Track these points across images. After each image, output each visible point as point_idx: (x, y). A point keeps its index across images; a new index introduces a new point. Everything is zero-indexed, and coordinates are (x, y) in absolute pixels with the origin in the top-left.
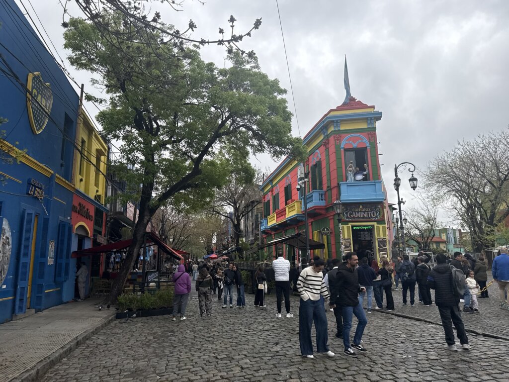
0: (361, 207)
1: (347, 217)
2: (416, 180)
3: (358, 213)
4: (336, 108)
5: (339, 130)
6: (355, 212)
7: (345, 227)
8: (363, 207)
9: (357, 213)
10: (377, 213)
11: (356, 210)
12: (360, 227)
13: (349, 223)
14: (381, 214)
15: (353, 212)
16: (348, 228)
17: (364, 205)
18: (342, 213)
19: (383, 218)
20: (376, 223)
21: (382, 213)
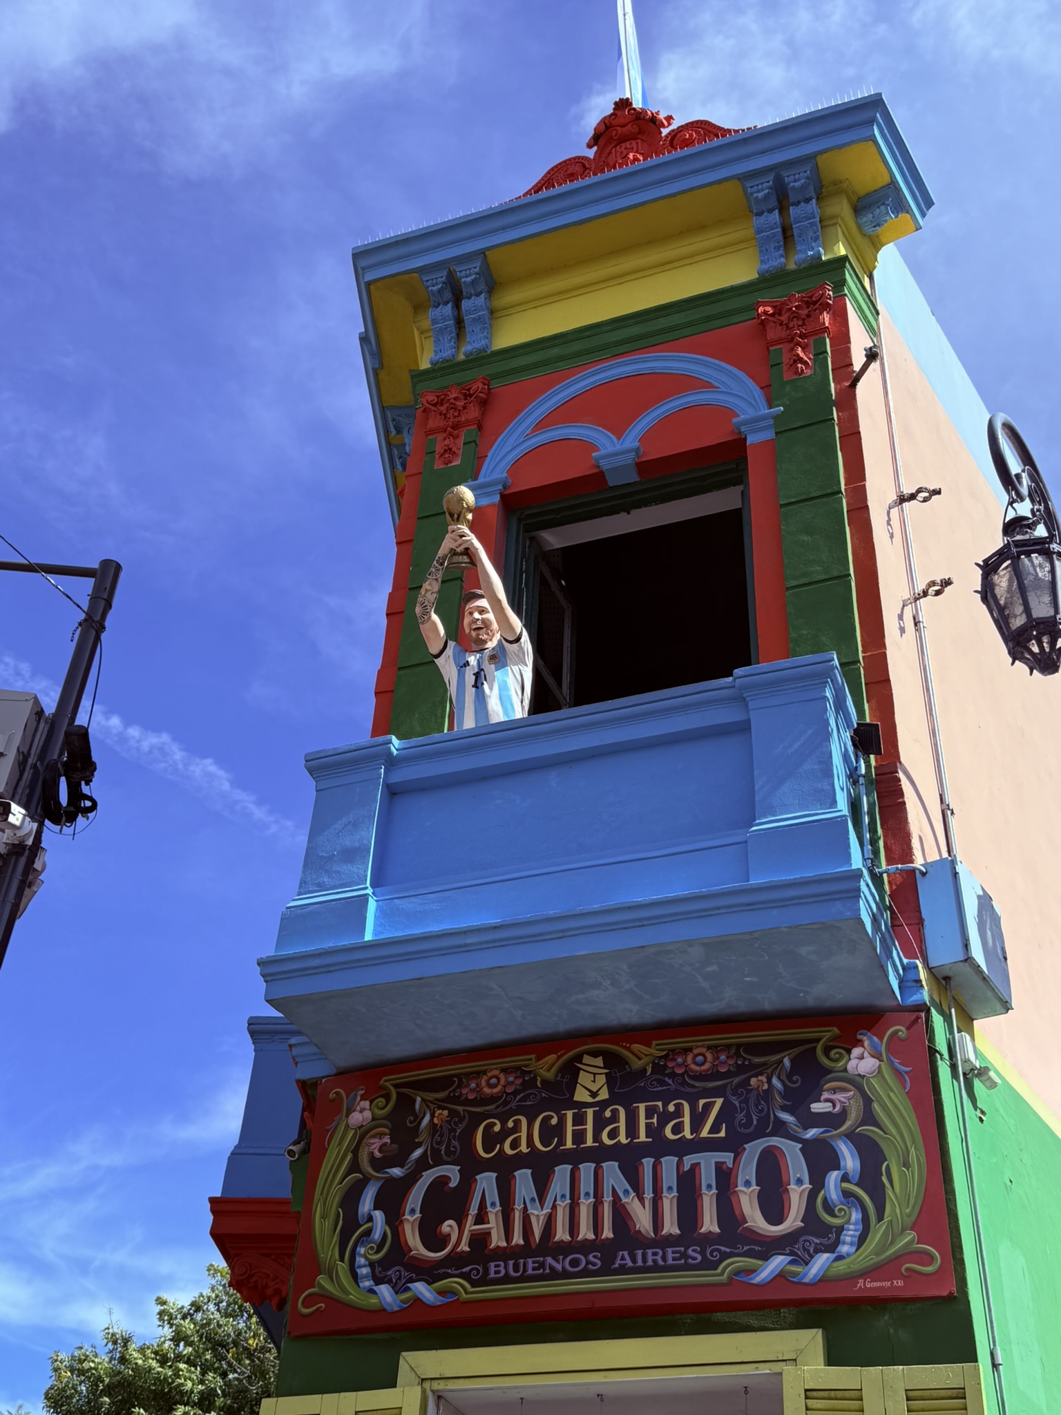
0: (592, 1084)
1: (392, 1261)
3: (542, 1186)
5: (483, 358)
6: (505, 1169)
7: (338, 1413)
10: (821, 1161)
11: (527, 1136)
13: (411, 1362)
14: (903, 1185)
15: (472, 1168)
17: (641, 1057)
18: (336, 1194)
19: (931, 1259)
20: (812, 1340)
21: (906, 1164)
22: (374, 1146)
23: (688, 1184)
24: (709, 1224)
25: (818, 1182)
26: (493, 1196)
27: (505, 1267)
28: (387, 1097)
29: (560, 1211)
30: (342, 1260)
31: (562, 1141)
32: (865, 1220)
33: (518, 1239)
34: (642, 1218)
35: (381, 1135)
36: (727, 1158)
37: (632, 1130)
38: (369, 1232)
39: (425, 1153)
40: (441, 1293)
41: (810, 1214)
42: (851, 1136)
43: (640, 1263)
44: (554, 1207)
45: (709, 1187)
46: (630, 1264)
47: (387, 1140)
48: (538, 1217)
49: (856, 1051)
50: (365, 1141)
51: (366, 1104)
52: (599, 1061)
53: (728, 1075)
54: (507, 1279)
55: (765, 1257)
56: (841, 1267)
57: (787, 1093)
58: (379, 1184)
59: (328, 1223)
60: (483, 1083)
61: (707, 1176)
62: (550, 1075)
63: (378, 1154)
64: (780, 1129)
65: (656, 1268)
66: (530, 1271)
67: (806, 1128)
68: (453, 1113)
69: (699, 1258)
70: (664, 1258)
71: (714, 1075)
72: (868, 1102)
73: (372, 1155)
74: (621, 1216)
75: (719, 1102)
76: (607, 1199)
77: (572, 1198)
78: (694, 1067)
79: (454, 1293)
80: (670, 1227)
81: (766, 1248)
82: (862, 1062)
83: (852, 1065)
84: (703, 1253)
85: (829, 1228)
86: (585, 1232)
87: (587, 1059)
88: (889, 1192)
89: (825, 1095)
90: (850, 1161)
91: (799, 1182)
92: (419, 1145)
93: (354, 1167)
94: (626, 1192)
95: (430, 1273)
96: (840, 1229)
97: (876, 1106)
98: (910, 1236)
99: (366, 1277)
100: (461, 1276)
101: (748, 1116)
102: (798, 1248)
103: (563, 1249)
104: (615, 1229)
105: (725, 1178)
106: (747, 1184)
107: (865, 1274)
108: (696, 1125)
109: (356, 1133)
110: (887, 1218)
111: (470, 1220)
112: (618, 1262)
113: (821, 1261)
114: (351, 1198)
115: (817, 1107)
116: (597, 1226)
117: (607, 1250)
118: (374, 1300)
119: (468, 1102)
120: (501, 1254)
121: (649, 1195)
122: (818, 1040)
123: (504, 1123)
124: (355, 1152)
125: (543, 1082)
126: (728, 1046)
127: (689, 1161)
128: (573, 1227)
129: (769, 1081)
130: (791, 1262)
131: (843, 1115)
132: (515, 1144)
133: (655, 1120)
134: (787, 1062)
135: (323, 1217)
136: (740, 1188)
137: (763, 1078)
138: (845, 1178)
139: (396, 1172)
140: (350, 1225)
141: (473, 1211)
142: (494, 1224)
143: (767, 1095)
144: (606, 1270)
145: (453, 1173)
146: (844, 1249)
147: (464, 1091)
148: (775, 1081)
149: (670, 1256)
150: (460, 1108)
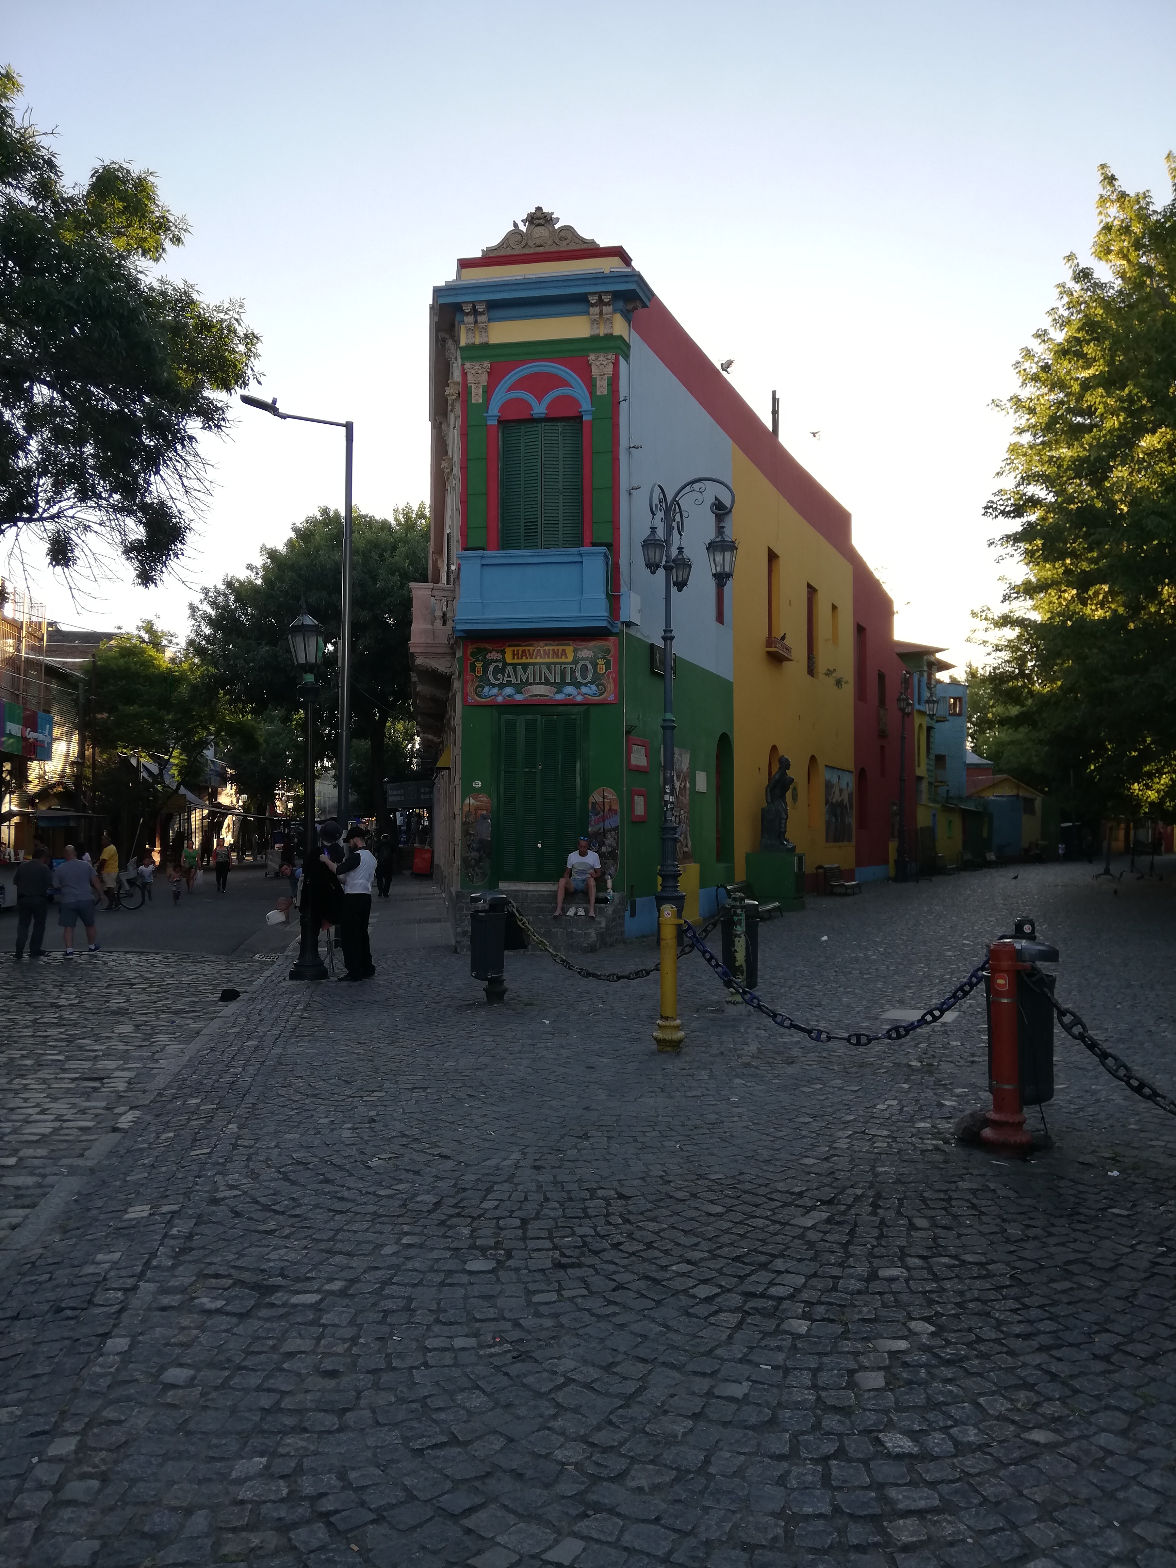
2: (731, 547)
4: (479, 255)
5: (486, 346)
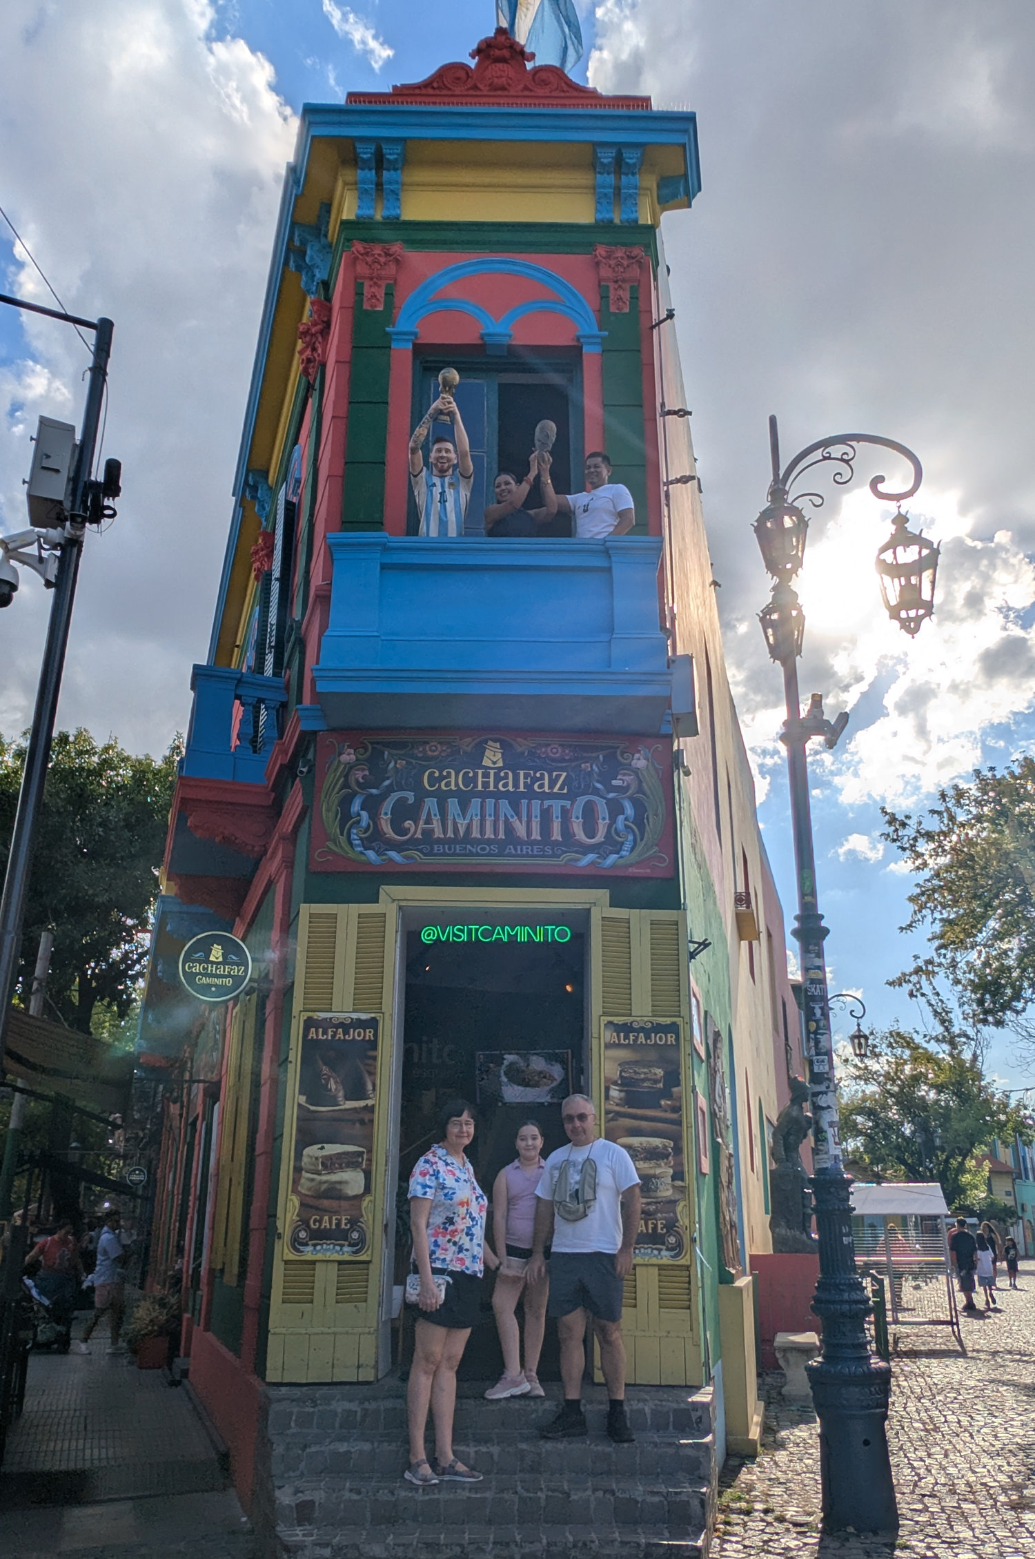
0: (493, 757)
1: (374, 839)
3: (464, 807)
4: (388, 90)
5: (395, 224)
6: (442, 798)
7: (348, 914)
8: (512, 764)
9: (453, 805)
10: (615, 809)
11: (455, 781)
12: (477, 931)
13: (386, 891)
14: (654, 824)
15: (422, 794)
16: (370, 930)
17: (522, 746)
18: (335, 799)
19: (665, 860)
20: (603, 895)
21: (656, 815)
22: (359, 775)
23: (546, 815)
24: (557, 835)
25: (613, 820)
26: (435, 810)
27: (444, 848)
28: (366, 750)
29: (474, 823)
30: (342, 834)
31: (476, 786)
32: (635, 840)
33: (450, 834)
34: (521, 830)
35: (363, 770)
36: (567, 804)
37: (516, 785)
38: (358, 822)
39: (391, 784)
40: (406, 857)
41: (608, 835)
42: (631, 799)
43: (519, 852)
44: (471, 820)
45: (557, 817)
46: (513, 852)
47: (367, 773)
48: (462, 825)
49: (637, 756)
50: (351, 773)
51: (352, 751)
52: (498, 745)
53: (570, 760)
54: (444, 854)
55: (585, 854)
56: (621, 861)
57: (600, 774)
58: (363, 797)
59: (332, 815)
60: (427, 748)
61: (556, 812)
62: (469, 749)
63: (361, 780)
64: (596, 792)
65: (527, 855)
66: (458, 851)
67: (609, 792)
68: (408, 763)
69: (551, 852)
70: (532, 851)
71: (562, 760)
72: (640, 782)
73: (357, 781)
74: (509, 829)
75: (565, 774)
76: (502, 819)
77: (481, 816)
78: (551, 755)
79: (413, 858)
80: (536, 835)
81: (586, 850)
82: (640, 762)
83: (634, 761)
84: (553, 849)
85: (618, 842)
86: (489, 834)
87: (490, 743)
88: (647, 828)
89: (619, 777)
90: (629, 810)
91: (604, 819)
92: (388, 778)
93: (346, 785)
94: (512, 817)
95: (399, 847)
96: (622, 843)
97: (644, 784)
98: (656, 849)
99: (358, 845)
100: (417, 850)
101: (580, 784)
102: (601, 851)
103: (477, 842)
104: (506, 834)
105: (565, 813)
106: (577, 818)
107: (631, 865)
108: (551, 786)
109: (345, 768)
110: (645, 839)
111: (421, 822)
112: (507, 851)
113: (613, 858)
114: (346, 802)
115: (614, 782)
116: (496, 832)
117: (502, 845)
118: (364, 858)
119: (417, 758)
120: (439, 841)
121: (524, 819)
122: (618, 748)
123: (441, 773)
124: (346, 776)
125: (464, 752)
126: (571, 746)
127: (547, 803)
128: (482, 831)
129: (591, 767)
130: (598, 858)
131: (628, 787)
132: (448, 784)
133: (529, 781)
134: (601, 758)
135: (328, 810)
136: (573, 819)
137: (588, 765)
138: (626, 819)
139: (374, 791)
140: (345, 817)
141: (424, 817)
142: (436, 825)
143: (590, 774)
144: (500, 855)
145: (410, 797)
146: (623, 853)
147: (416, 751)
148: (594, 767)
149: (535, 850)
150: (413, 761)
